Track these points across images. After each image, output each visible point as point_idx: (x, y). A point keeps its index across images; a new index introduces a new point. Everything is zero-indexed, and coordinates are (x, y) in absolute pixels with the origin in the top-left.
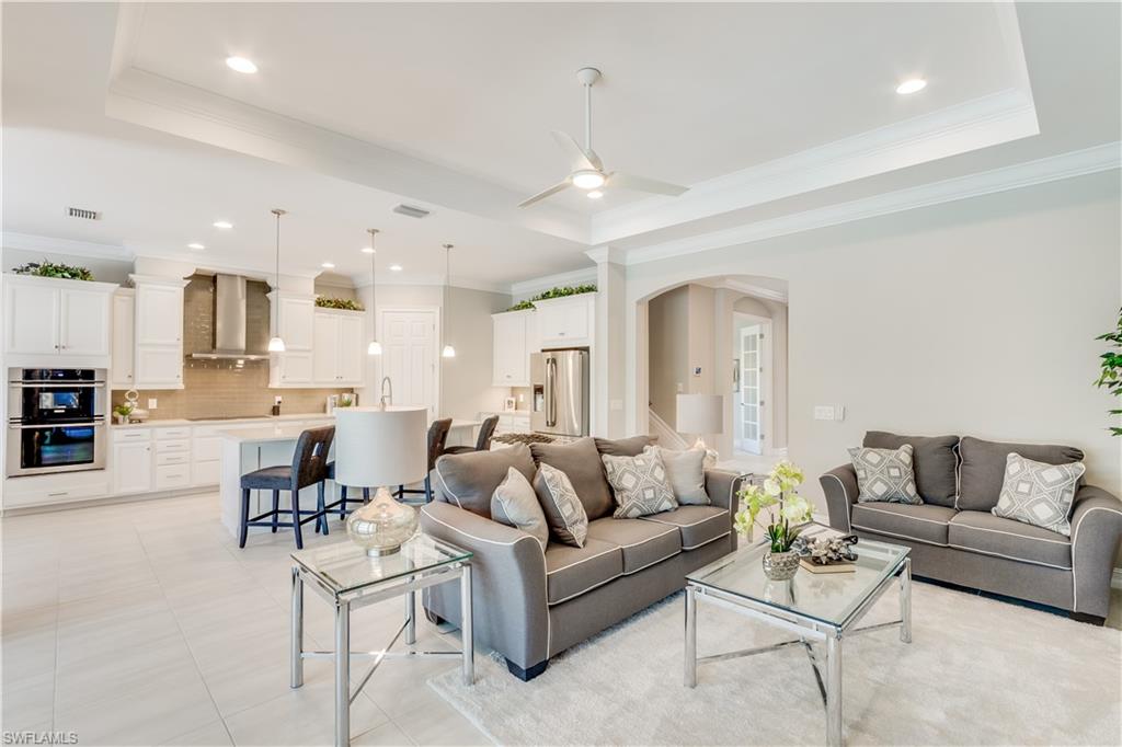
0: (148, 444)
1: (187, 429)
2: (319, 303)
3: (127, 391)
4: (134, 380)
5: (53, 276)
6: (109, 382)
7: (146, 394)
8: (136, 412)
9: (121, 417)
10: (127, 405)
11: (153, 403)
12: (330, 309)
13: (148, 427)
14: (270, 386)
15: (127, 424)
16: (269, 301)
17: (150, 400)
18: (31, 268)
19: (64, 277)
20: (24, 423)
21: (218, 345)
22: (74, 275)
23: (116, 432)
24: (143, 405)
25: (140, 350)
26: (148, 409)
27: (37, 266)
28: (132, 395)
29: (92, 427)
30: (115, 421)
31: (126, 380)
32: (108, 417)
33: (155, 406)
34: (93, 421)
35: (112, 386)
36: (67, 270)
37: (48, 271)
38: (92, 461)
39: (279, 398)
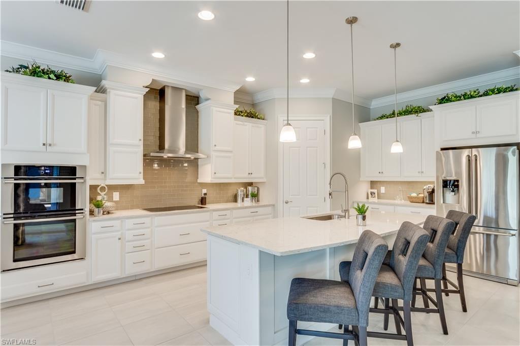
0: (118, 234)
1: (147, 220)
2: (237, 113)
3: (98, 186)
4: (105, 176)
5: (41, 76)
6: (88, 178)
7: (112, 188)
8: (107, 204)
9: (96, 210)
10: (99, 198)
11: (116, 196)
12: (244, 118)
13: (118, 219)
14: (199, 181)
15: (101, 217)
16: (197, 112)
17: (114, 193)
18: (21, 69)
19: (49, 78)
20: (15, 219)
21: (166, 146)
22: (58, 77)
23: (94, 224)
24: (110, 199)
25: (111, 149)
26: (113, 201)
27: (27, 68)
28: (103, 189)
29: (74, 221)
30: (92, 213)
31: (99, 176)
32: (87, 210)
33: (118, 199)
34: (75, 214)
35: (90, 182)
36: (53, 72)
37: (36, 72)
38: (74, 252)
39: (204, 191)
